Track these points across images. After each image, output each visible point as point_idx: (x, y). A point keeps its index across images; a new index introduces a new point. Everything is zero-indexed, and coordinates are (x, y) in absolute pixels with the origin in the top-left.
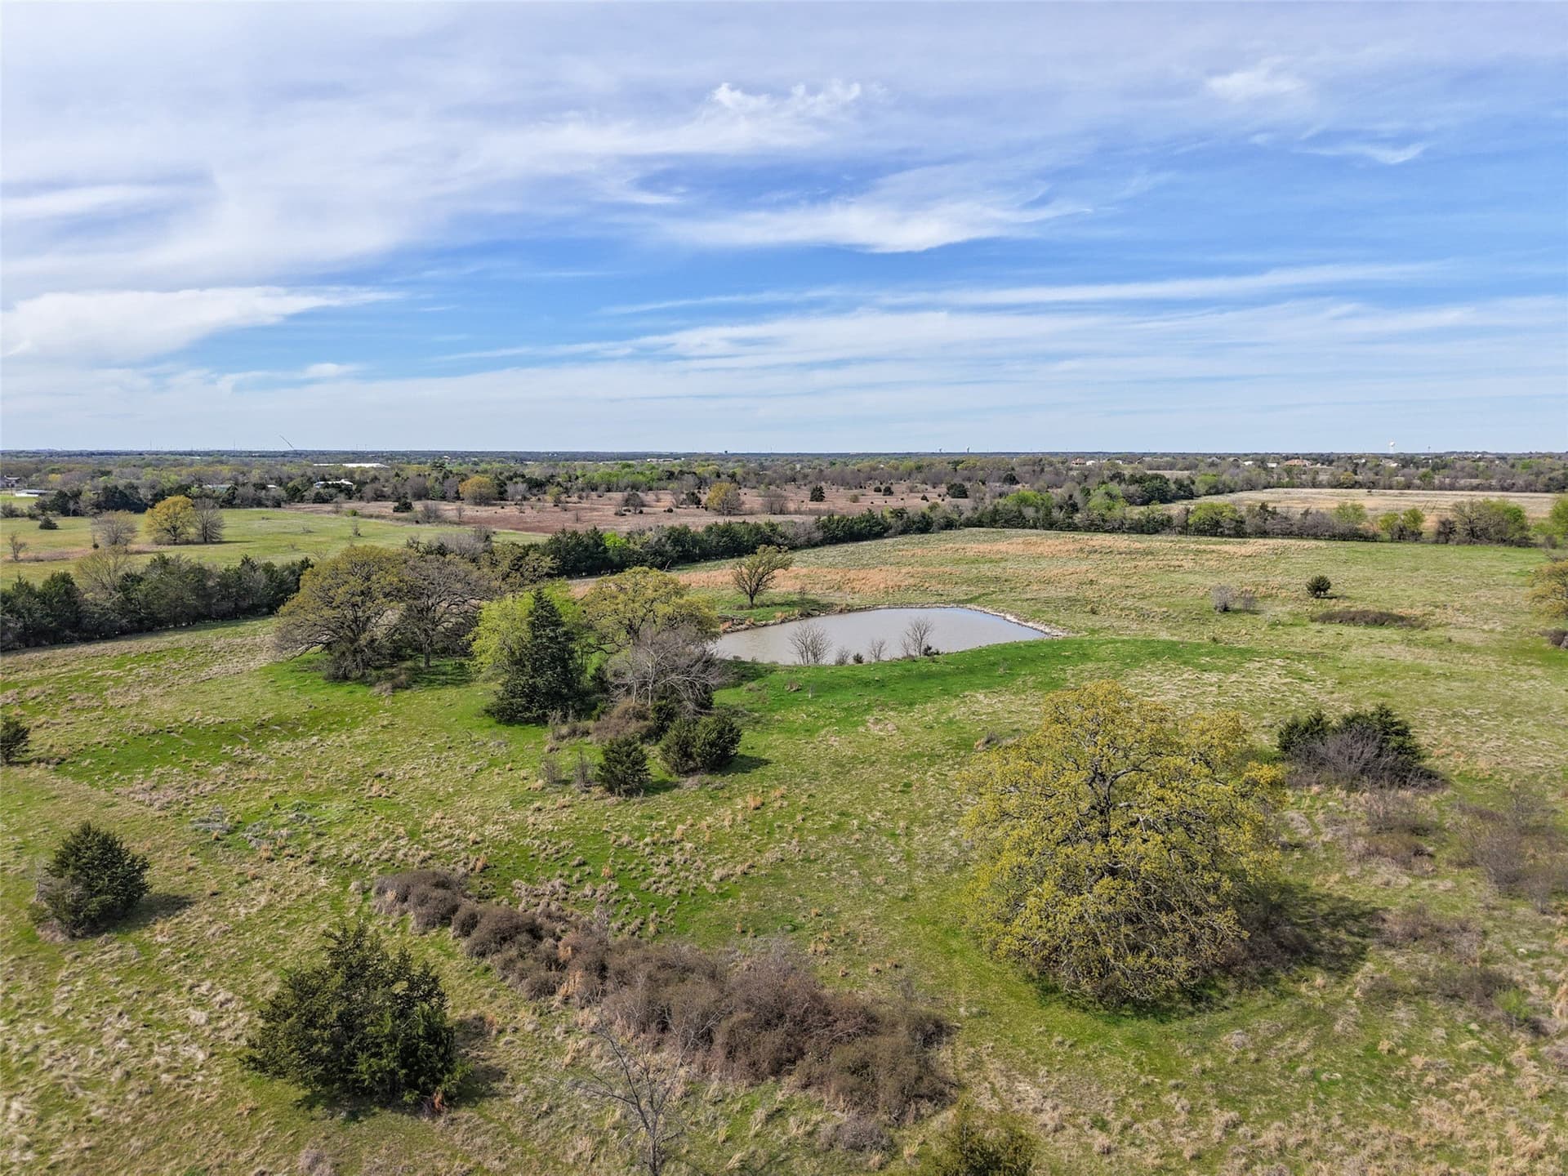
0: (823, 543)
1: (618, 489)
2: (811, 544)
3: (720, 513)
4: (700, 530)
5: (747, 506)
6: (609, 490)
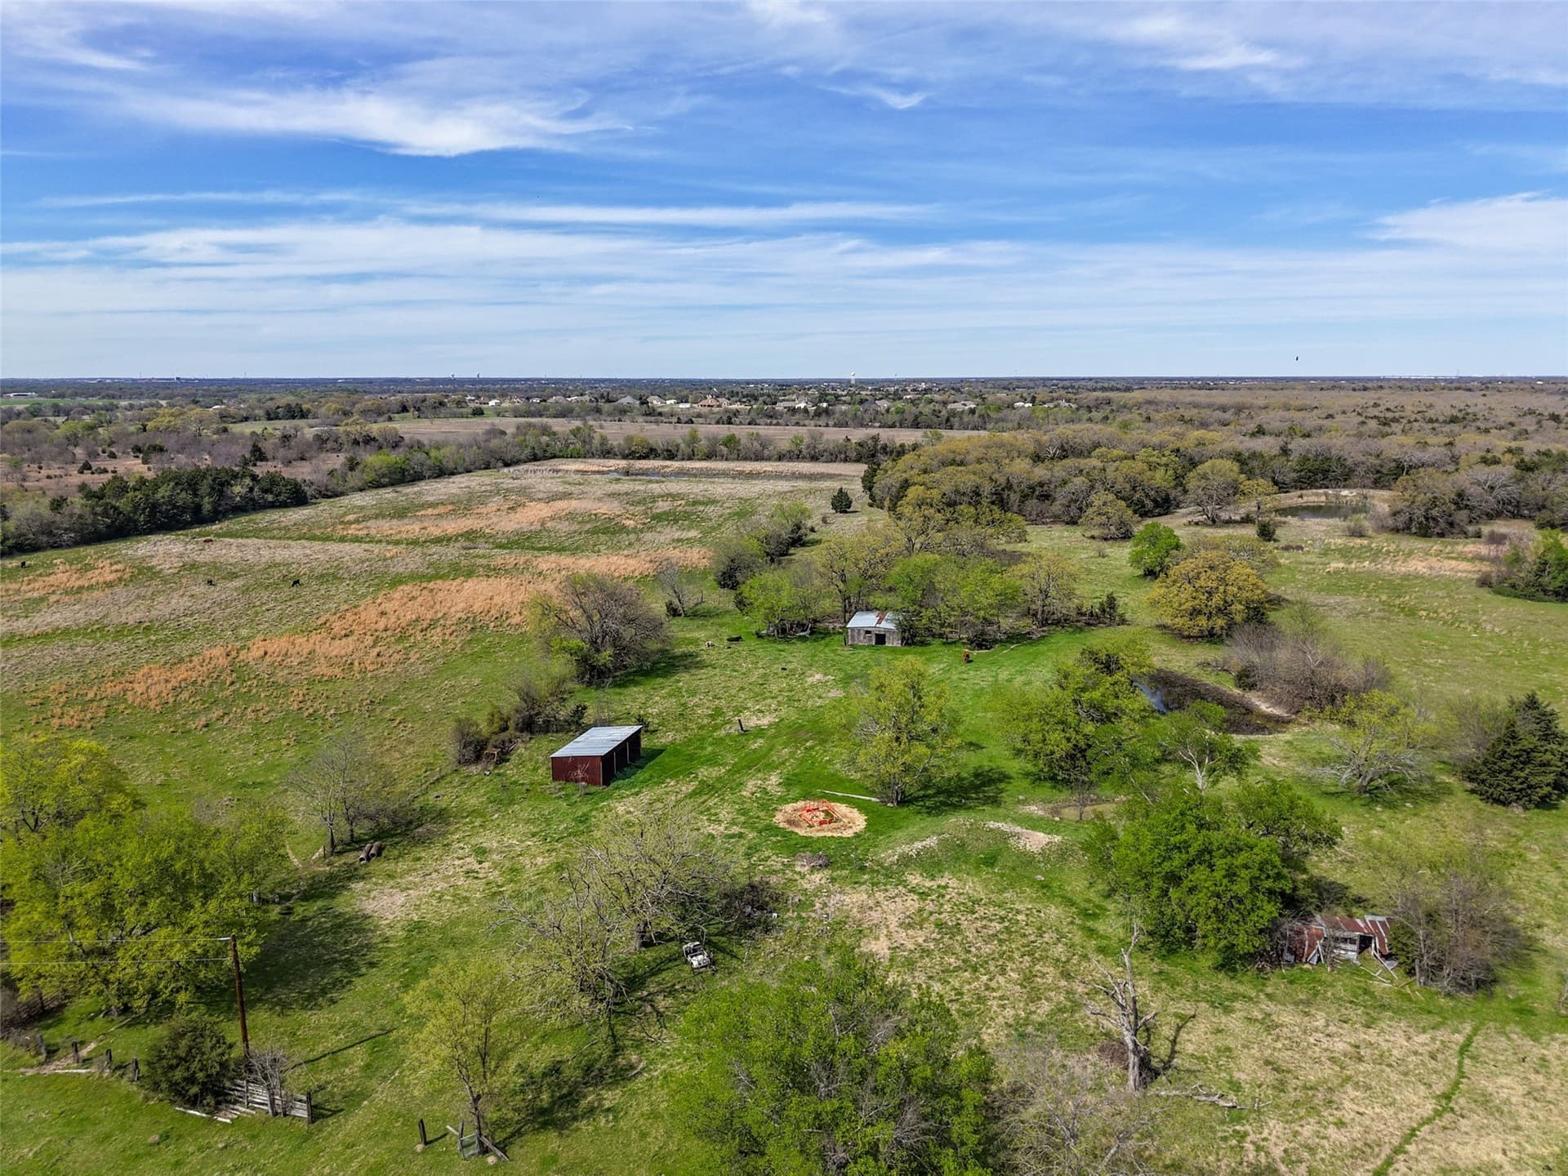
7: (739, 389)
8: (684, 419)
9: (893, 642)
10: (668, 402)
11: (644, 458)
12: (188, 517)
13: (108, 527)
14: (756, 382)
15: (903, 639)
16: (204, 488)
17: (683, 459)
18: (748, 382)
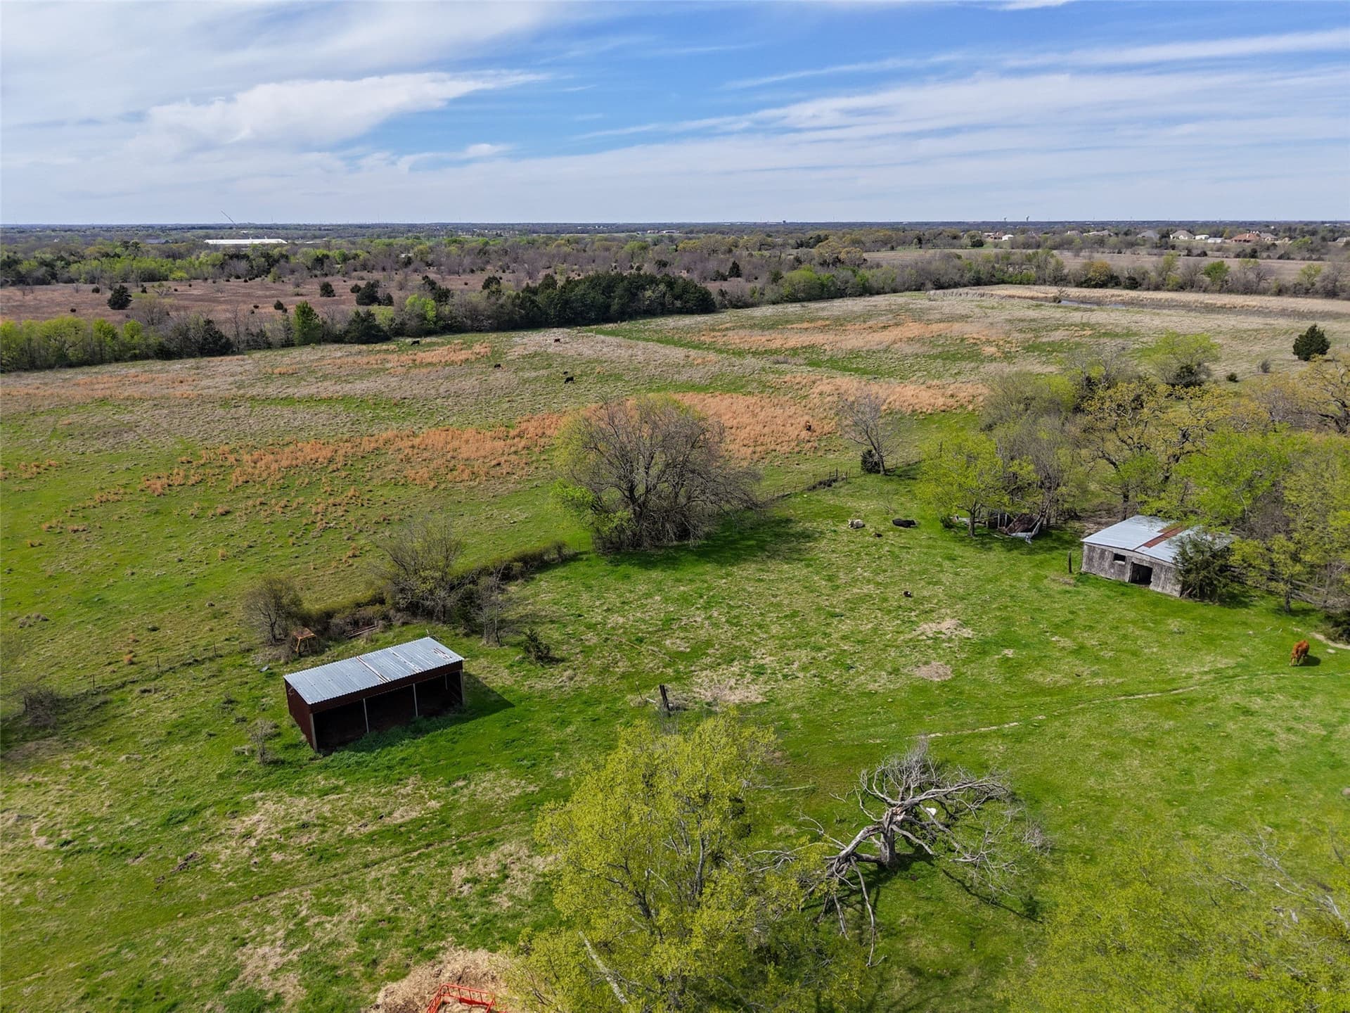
8: (1195, 252)
9: (1165, 587)
10: (1198, 237)
11: (1101, 286)
12: (593, 315)
13: (522, 317)
15: (1185, 587)
16: (619, 291)
17: (1148, 289)
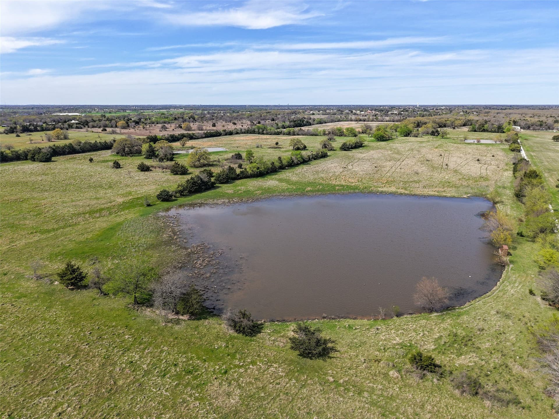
0: (205, 137)
1: (160, 123)
2: (202, 138)
3: (186, 130)
4: (177, 135)
5: (193, 128)
6: (157, 124)
7: (377, 108)
14: (384, 106)
18: (381, 106)
